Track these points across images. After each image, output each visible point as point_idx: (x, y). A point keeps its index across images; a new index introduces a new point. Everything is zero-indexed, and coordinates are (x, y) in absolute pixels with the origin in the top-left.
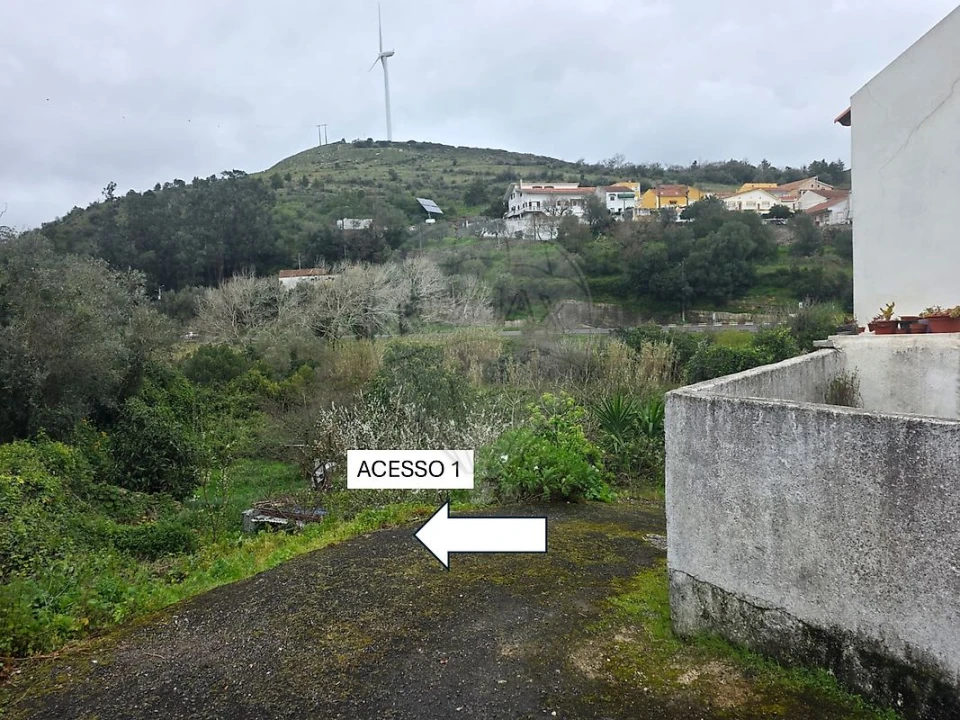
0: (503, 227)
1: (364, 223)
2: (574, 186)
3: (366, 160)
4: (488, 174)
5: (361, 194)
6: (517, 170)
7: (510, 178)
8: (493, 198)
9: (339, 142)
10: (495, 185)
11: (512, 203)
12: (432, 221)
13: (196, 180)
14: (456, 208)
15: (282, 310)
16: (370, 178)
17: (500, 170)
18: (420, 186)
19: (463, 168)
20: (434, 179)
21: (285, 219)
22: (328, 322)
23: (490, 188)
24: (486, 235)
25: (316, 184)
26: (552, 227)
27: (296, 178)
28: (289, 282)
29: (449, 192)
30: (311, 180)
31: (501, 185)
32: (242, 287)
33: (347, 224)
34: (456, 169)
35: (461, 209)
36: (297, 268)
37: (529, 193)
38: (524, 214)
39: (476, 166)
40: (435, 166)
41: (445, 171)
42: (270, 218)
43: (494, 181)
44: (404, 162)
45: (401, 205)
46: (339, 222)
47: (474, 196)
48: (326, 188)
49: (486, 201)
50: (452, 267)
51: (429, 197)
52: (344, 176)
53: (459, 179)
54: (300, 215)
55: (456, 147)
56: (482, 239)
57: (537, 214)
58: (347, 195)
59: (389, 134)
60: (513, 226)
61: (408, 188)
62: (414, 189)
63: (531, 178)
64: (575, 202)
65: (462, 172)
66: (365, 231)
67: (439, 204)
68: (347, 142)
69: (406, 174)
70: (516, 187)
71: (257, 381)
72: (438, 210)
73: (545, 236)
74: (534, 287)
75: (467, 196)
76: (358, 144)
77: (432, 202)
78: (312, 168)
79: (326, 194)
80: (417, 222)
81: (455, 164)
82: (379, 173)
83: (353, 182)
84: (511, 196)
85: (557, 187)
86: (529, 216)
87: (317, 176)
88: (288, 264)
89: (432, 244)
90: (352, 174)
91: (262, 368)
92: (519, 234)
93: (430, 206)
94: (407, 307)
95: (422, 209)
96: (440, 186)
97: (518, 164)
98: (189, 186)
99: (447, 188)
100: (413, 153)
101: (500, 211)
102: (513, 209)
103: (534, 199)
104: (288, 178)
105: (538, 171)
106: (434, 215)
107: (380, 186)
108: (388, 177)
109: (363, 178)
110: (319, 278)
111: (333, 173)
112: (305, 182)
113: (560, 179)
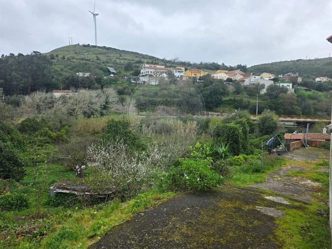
0: (138, 79)
1: (87, 75)
2: (163, 67)
3: (87, 52)
4: (132, 60)
5: (86, 64)
6: (143, 60)
7: (140, 62)
8: (135, 69)
9: (77, 45)
10: (135, 64)
11: (142, 71)
12: (113, 75)
13: (19, 54)
14: (121, 71)
15: (55, 105)
16: (89, 58)
17: (137, 59)
18: (108, 63)
19: (124, 57)
20: (113, 60)
21: (56, 71)
22: (74, 110)
23: (134, 65)
24: (132, 81)
25: (68, 59)
26: (156, 80)
27: (60, 56)
28: (57, 94)
29: (119, 65)
30: (66, 57)
31: (137, 65)
32: (39, 96)
33: (81, 74)
34: (121, 58)
35: (123, 72)
36: (60, 90)
37: (148, 68)
38: (146, 75)
39: (128, 57)
40: (113, 57)
41: (117, 58)
42: (50, 71)
43: (135, 63)
44: (103, 54)
45: (101, 69)
46: (77, 73)
47: (128, 68)
48: (72, 60)
49: (132, 70)
50: (120, 93)
51: (112, 67)
52: (79, 57)
53: (122, 61)
54: (62, 70)
55: (121, 50)
56: (131, 83)
57: (151, 75)
58: (80, 64)
59: (96, 43)
60: (142, 79)
61: (103, 63)
62: (105, 63)
63: (148, 63)
64: (163, 72)
65: (123, 59)
66: (87, 77)
67: (115, 70)
68: (80, 45)
69: (103, 58)
70: (143, 66)
71: (47, 132)
72: (115, 72)
73: (153, 83)
75: (125, 67)
76: (84, 46)
78: (67, 53)
79: (72, 63)
80: (107, 75)
81: (120, 56)
82: (93, 57)
83: (83, 59)
84: (142, 68)
85: (158, 66)
86: (148, 76)
87: (69, 56)
88: (56, 88)
89: (112, 84)
90: (82, 56)
91: (49, 127)
92: (144, 82)
93: (112, 70)
94: (104, 105)
95: (109, 71)
96: (115, 63)
97: (143, 58)
98: (16, 56)
99: (118, 64)
100: (105, 51)
101: (137, 73)
102: (142, 73)
103: (150, 70)
104: (57, 56)
105: (150, 61)
106: (113, 73)
107: (93, 61)
108: (96, 58)
109: (86, 58)
110: (70, 94)
111: (75, 55)
112: (64, 58)
113: (158, 64)
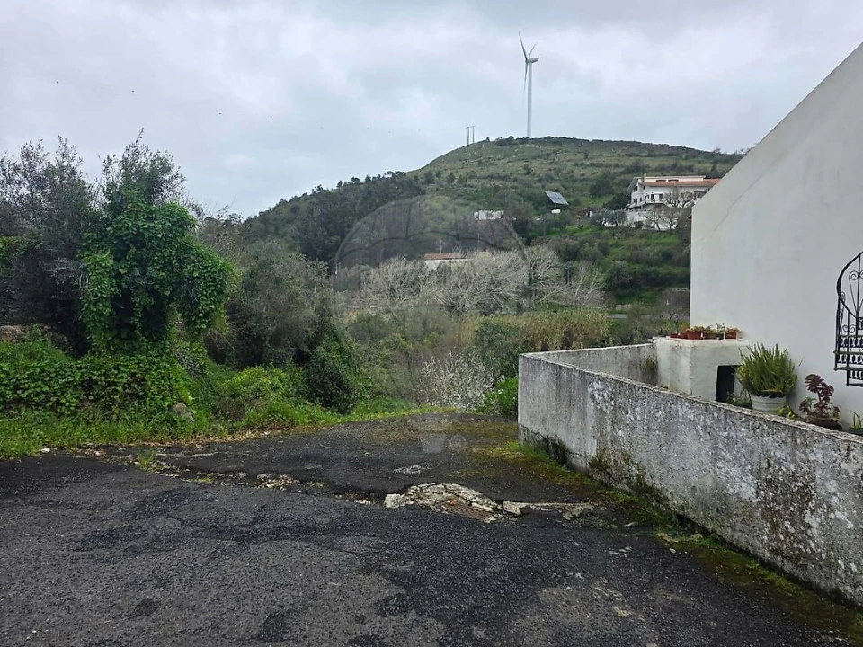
0: (622, 217)
1: (496, 215)
2: (701, 179)
3: (506, 156)
4: (617, 166)
5: (496, 189)
6: (647, 162)
7: (638, 170)
8: (618, 190)
9: (484, 141)
10: (623, 177)
11: (635, 195)
12: (558, 211)
13: (368, 178)
14: (581, 199)
15: (423, 288)
16: (507, 173)
17: (630, 162)
18: (550, 179)
19: (594, 161)
20: (565, 172)
21: (433, 210)
22: (457, 298)
23: (618, 179)
24: (606, 224)
25: (461, 180)
26: (671, 219)
27: (445, 175)
28: (432, 264)
29: (578, 185)
30: (457, 176)
31: (627, 177)
32: (395, 268)
33: (482, 215)
34: (587, 162)
35: (587, 202)
36: (439, 253)
37: (652, 186)
38: (646, 205)
39: (607, 158)
40: (566, 160)
41: (576, 165)
42: (422, 210)
43: (622, 173)
44: (539, 157)
45: (530, 198)
46: (476, 214)
47: (598, 189)
48: (469, 183)
49: (611, 193)
50: (569, 255)
51: (557, 190)
52: (486, 172)
53: (588, 172)
54: (445, 208)
55: (590, 140)
56: (603, 228)
57: (659, 206)
58: (485, 189)
59: (529, 131)
60: (634, 217)
61: (539, 181)
62: (545, 182)
63: (661, 170)
65: (592, 165)
66: (497, 220)
67: (565, 196)
68: (491, 140)
69: (540, 168)
70: (639, 180)
71: (398, 342)
72: (565, 202)
73: (663, 227)
74: (646, 275)
75: (593, 188)
76: (500, 142)
77: (558, 195)
78: (460, 164)
79: (468, 189)
80: (544, 213)
81: (586, 157)
82: (515, 167)
83: (492, 177)
84: (635, 188)
85: (681, 180)
86: (650, 208)
87: (462, 173)
88: (433, 249)
89: (554, 233)
90: (492, 170)
91: (403, 332)
92: (639, 224)
93: (556, 198)
94: (524, 288)
95: (549, 201)
96: (570, 178)
97: (650, 156)
98: (363, 183)
99: (576, 180)
100: (549, 149)
101: (622, 202)
102: (636, 201)
103: (657, 192)
104: (439, 175)
105: (668, 162)
106: (560, 206)
107: (515, 180)
108: (523, 171)
109: (501, 173)
110: (457, 261)
111: (475, 169)
112: (452, 179)
113: (689, 171)
